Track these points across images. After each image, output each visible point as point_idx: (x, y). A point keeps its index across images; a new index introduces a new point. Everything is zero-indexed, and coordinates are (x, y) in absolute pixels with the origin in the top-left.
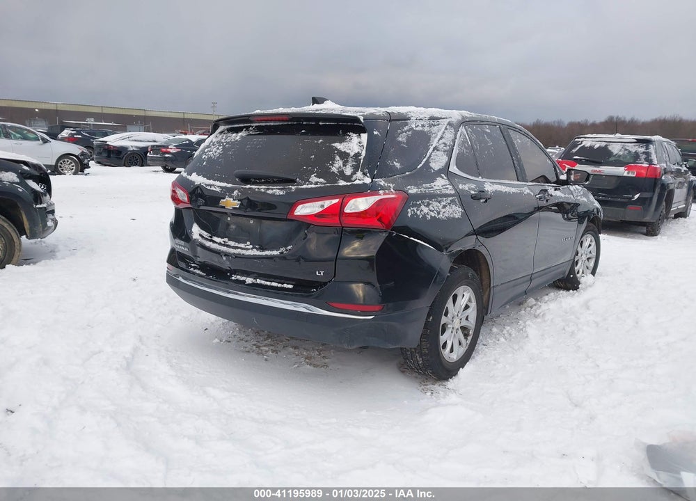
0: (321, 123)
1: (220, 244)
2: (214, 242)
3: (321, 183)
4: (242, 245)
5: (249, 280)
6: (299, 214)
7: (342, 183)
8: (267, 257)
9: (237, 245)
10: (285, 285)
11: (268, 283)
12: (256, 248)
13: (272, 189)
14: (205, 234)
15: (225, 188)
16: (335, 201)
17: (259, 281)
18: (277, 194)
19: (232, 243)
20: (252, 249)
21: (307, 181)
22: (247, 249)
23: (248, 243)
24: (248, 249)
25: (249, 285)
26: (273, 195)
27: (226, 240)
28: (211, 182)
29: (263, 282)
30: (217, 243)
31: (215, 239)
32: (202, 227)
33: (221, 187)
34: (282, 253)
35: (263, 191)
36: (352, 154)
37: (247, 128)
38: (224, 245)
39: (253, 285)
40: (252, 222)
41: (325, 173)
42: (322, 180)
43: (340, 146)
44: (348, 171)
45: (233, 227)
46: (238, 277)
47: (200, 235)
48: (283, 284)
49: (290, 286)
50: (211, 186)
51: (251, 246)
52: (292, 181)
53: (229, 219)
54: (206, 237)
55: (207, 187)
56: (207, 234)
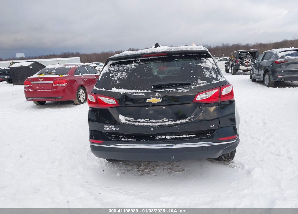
0: (183, 55)
1: (144, 122)
2: (139, 122)
3: (205, 83)
4: (161, 121)
5: (168, 137)
6: (198, 99)
7: (215, 82)
8: (181, 124)
9: (156, 121)
10: (191, 136)
11: (181, 136)
12: (171, 121)
13: (181, 90)
15: (147, 93)
16: (216, 91)
17: (174, 137)
18: (184, 91)
19: (154, 121)
20: (168, 121)
21: (197, 83)
22: (165, 122)
23: (165, 119)
25: (170, 139)
26: (182, 92)
27: (148, 119)
28: (133, 91)
29: (177, 137)
30: (141, 122)
31: (139, 120)
32: (126, 116)
33: (144, 93)
34: (189, 120)
35: (175, 91)
36: (211, 68)
37: (135, 61)
38: (147, 122)
39: (172, 139)
40: (164, 108)
41: (204, 78)
42: (204, 82)
43: (203, 65)
44: (215, 76)
45: (152, 112)
46: (160, 137)
47: (126, 120)
48: (189, 135)
49: (194, 135)
50: (136, 93)
51: (167, 120)
52: (190, 84)
53: (147, 109)
54: (131, 120)
55: (133, 94)
56: (131, 119)
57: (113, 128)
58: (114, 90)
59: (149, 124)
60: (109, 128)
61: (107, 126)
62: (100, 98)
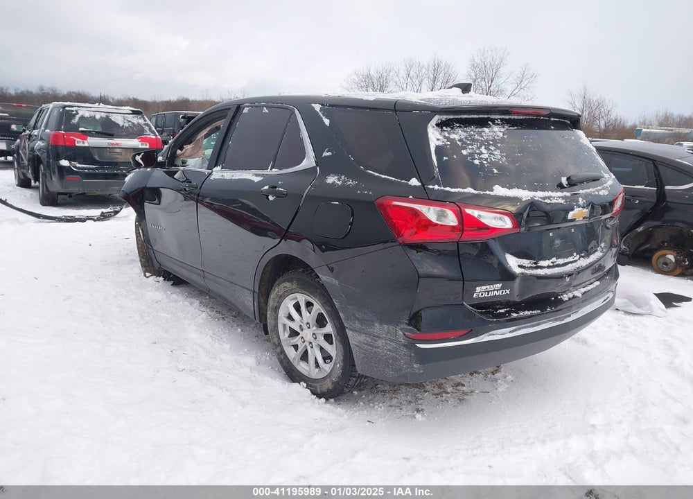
1: (549, 267)
2: (542, 267)
4: (570, 259)
5: (577, 294)
9: (566, 260)
10: (596, 284)
11: (588, 288)
12: (583, 257)
14: (526, 262)
17: (582, 290)
19: (561, 261)
20: (579, 259)
23: (575, 254)
24: (576, 261)
27: (554, 259)
30: (545, 267)
31: (542, 263)
32: (519, 255)
33: (564, 197)
34: (602, 252)
35: (597, 193)
37: (493, 122)
38: (554, 267)
40: (573, 230)
45: (558, 242)
46: (566, 296)
47: (519, 266)
48: (593, 283)
49: (599, 283)
51: (578, 257)
53: (551, 234)
54: (529, 265)
55: (546, 201)
56: (528, 261)
57: (497, 290)
58: (499, 191)
59: (557, 269)
60: (488, 292)
61: (484, 288)
62: (468, 211)
